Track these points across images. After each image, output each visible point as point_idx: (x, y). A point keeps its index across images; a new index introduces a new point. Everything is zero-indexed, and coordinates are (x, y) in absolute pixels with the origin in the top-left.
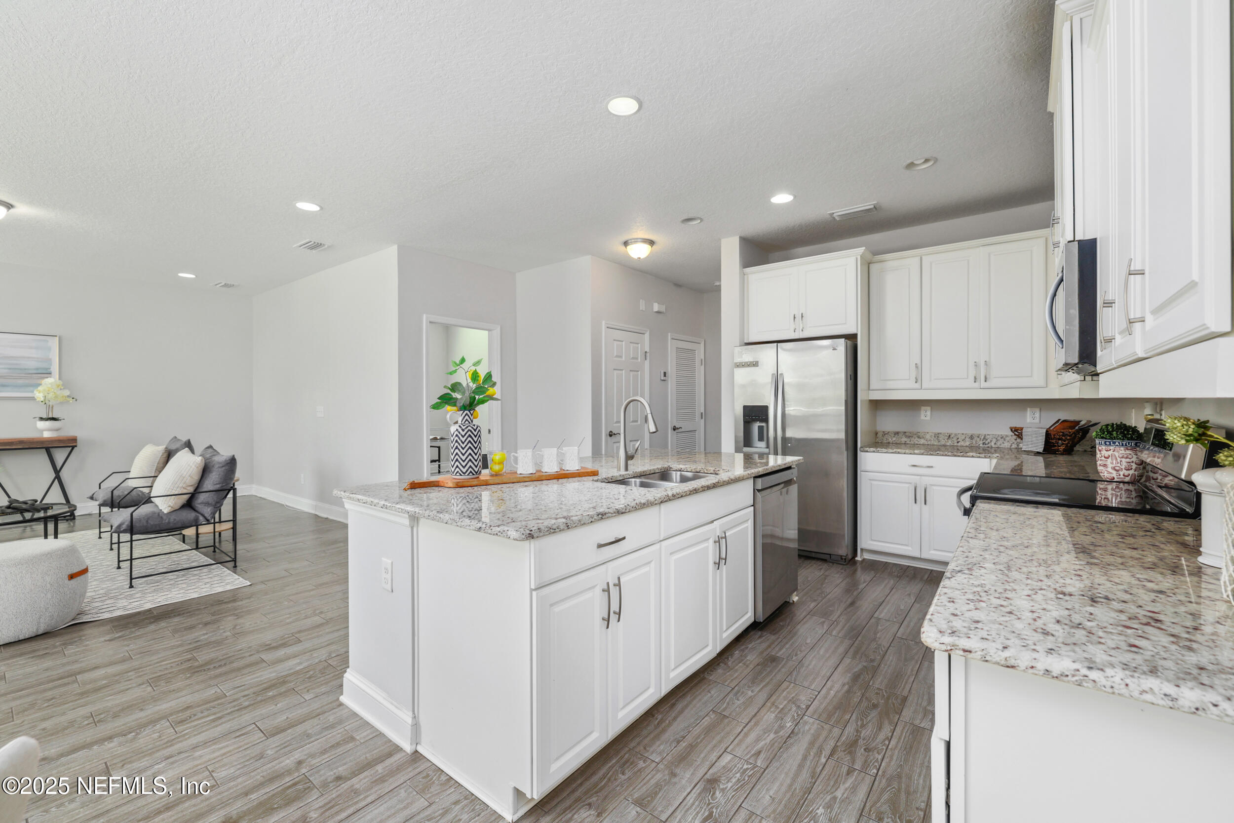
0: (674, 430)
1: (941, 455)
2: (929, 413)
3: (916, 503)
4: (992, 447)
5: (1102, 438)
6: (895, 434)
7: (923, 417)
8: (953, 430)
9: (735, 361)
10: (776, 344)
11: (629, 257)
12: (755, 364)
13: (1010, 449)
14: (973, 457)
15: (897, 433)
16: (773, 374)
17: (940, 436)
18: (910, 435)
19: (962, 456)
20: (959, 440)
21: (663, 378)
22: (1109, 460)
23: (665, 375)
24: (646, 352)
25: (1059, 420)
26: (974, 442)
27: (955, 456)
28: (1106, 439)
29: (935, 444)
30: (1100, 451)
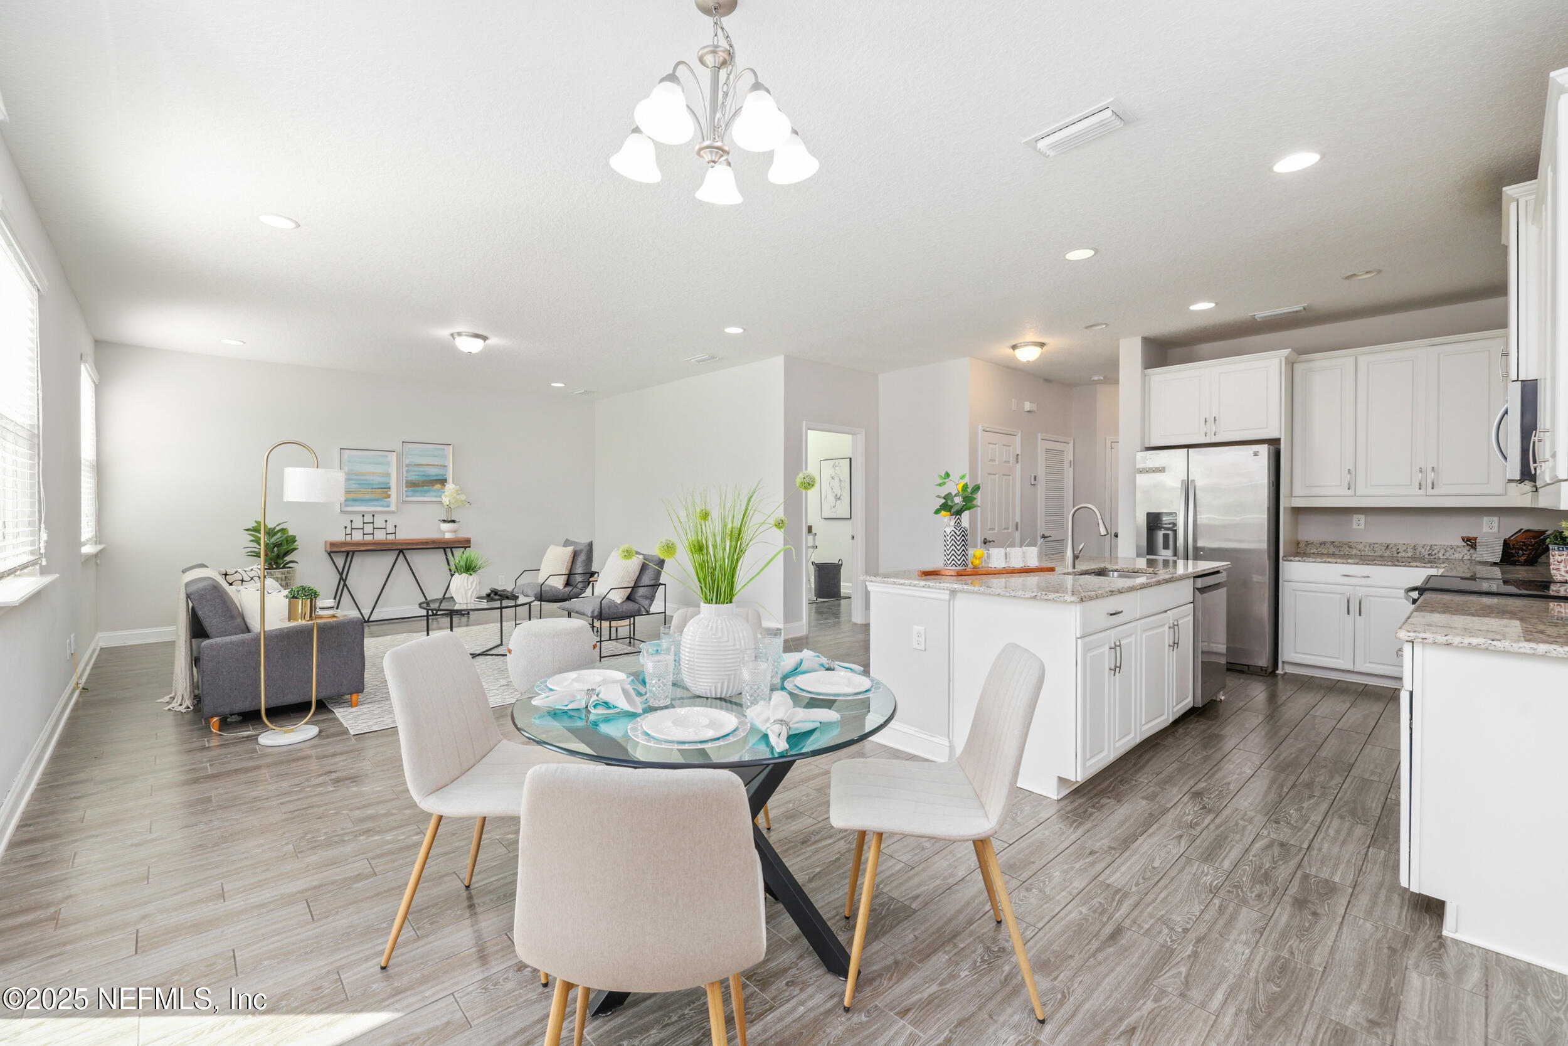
0: (1043, 539)
1: (1379, 565)
2: (1362, 522)
3: (1348, 614)
4: (1439, 558)
5: (1555, 544)
6: (1320, 544)
7: (1355, 526)
8: (1392, 540)
9: (1137, 467)
10: (1186, 450)
11: (1017, 360)
12: (1162, 470)
13: (1462, 560)
14: (1417, 566)
15: (1324, 543)
16: (1183, 481)
17: (1376, 546)
18: (1339, 545)
19: (1404, 566)
20: (1399, 550)
21: (1033, 482)
22: (1562, 564)
23: (1035, 480)
24: (1018, 455)
25: (1521, 529)
26: (1418, 554)
27: (1396, 566)
28: (1559, 544)
29: (1370, 554)
30: (1553, 556)
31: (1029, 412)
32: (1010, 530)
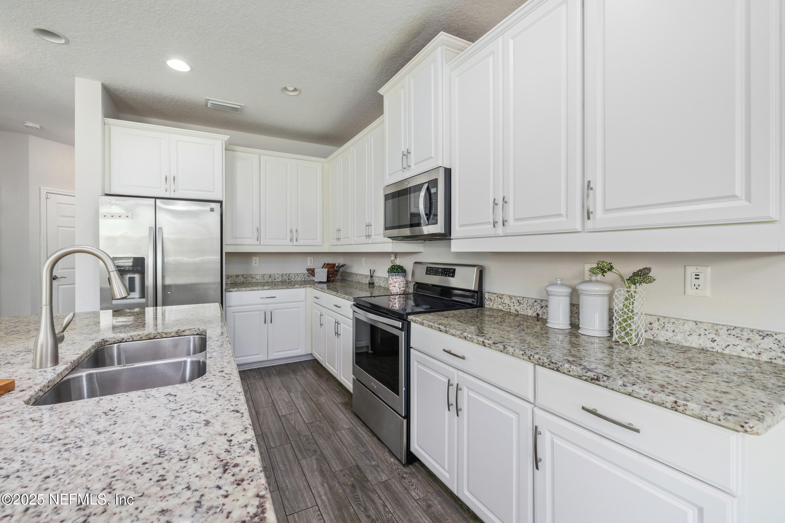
1: (280, 289)
2: (257, 261)
3: (265, 323)
4: (292, 281)
5: (395, 272)
6: (236, 277)
7: (254, 264)
8: (272, 272)
9: (101, 212)
10: (154, 199)
12: (129, 216)
13: (301, 281)
14: (297, 288)
16: (150, 228)
17: (265, 276)
18: (246, 277)
19: (292, 288)
20: (276, 278)
22: (397, 283)
25: (325, 264)
26: (284, 279)
27: (288, 288)
28: (396, 272)
29: (262, 281)
30: (392, 279)
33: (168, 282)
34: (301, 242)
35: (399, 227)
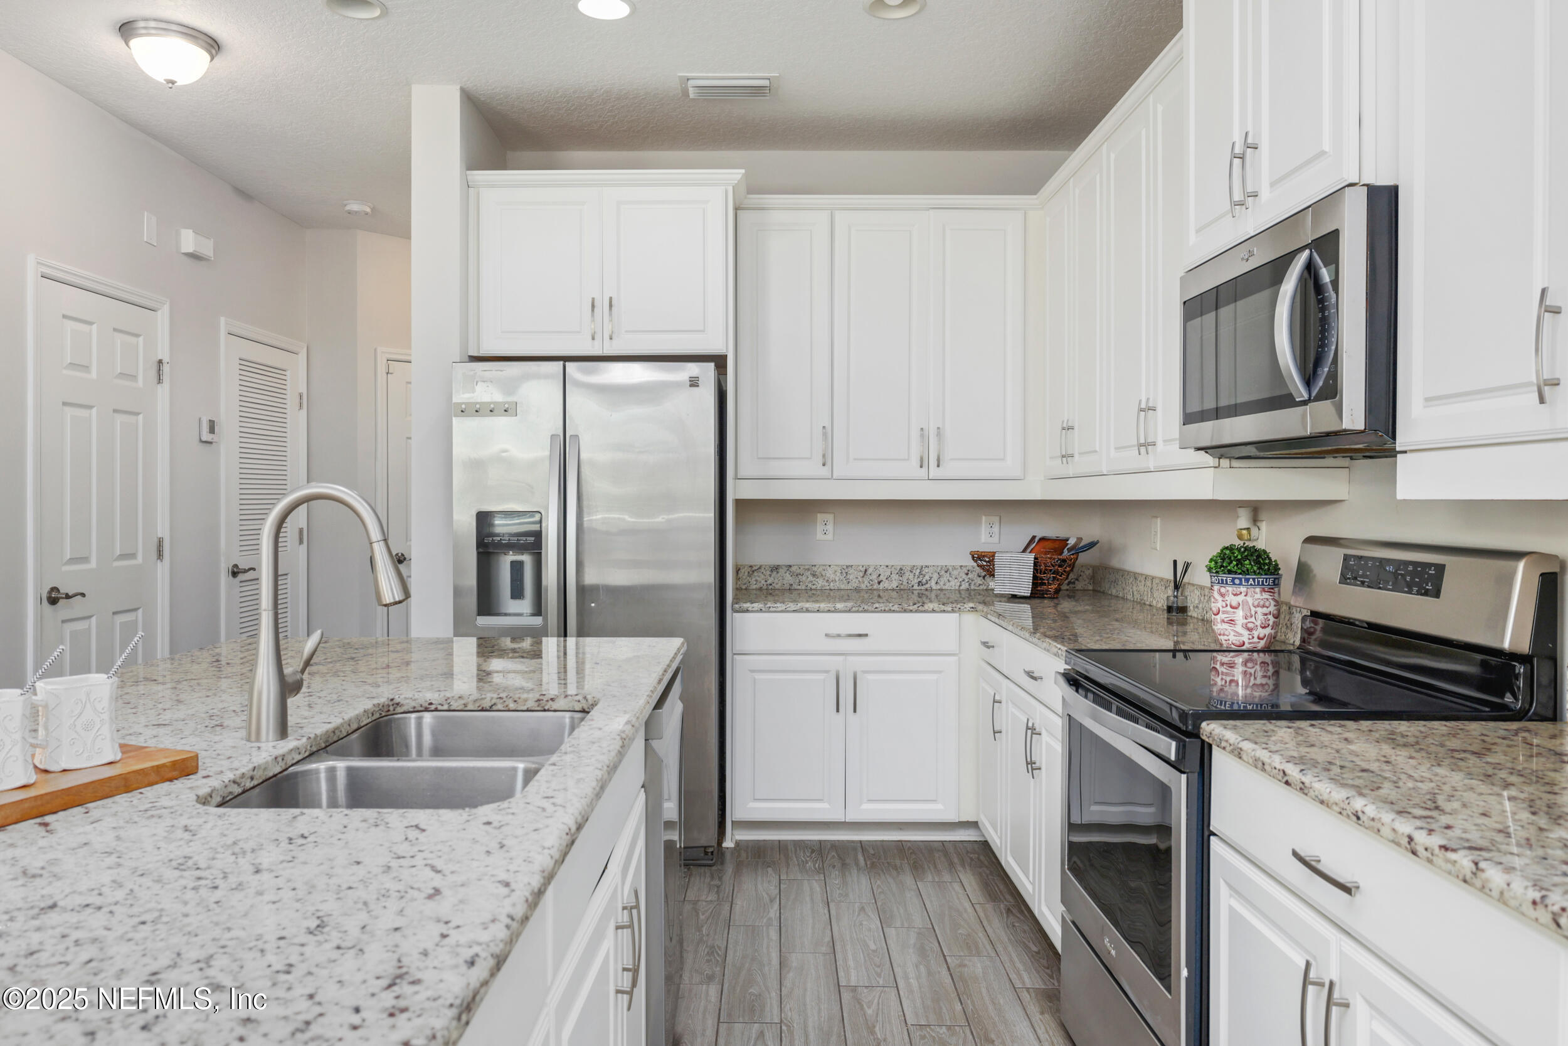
0: (235, 574)
1: (881, 611)
2: (830, 527)
3: (838, 710)
4: (932, 590)
5: (1230, 572)
6: (772, 571)
7: (820, 536)
8: (871, 560)
9: (455, 400)
10: (562, 363)
12: (508, 409)
13: (956, 591)
14: (933, 611)
15: (775, 569)
16: (554, 436)
17: (851, 571)
18: (798, 571)
19: (916, 611)
20: (881, 578)
21: (206, 436)
22: (1240, 611)
23: (212, 430)
24: (160, 362)
25: (1034, 537)
26: (905, 583)
27: (905, 611)
28: (1236, 573)
29: (843, 587)
30: (1222, 595)
31: (194, 256)
32: (140, 559)
33: (591, 577)
34: (950, 469)
35: (1217, 413)
